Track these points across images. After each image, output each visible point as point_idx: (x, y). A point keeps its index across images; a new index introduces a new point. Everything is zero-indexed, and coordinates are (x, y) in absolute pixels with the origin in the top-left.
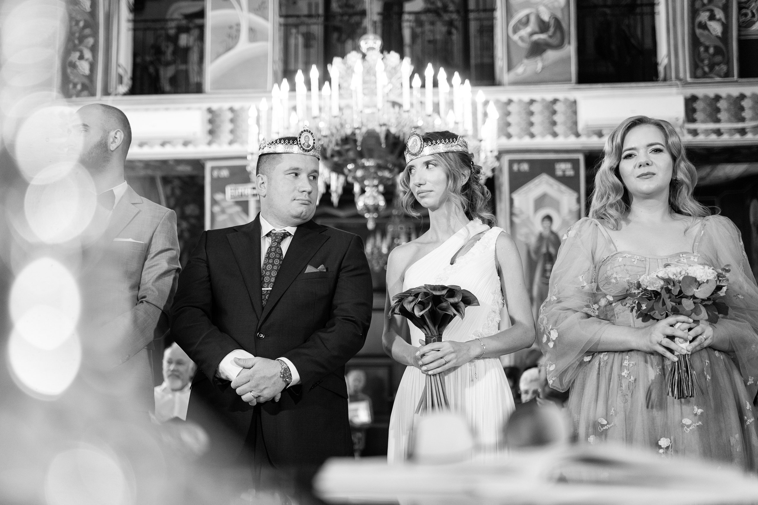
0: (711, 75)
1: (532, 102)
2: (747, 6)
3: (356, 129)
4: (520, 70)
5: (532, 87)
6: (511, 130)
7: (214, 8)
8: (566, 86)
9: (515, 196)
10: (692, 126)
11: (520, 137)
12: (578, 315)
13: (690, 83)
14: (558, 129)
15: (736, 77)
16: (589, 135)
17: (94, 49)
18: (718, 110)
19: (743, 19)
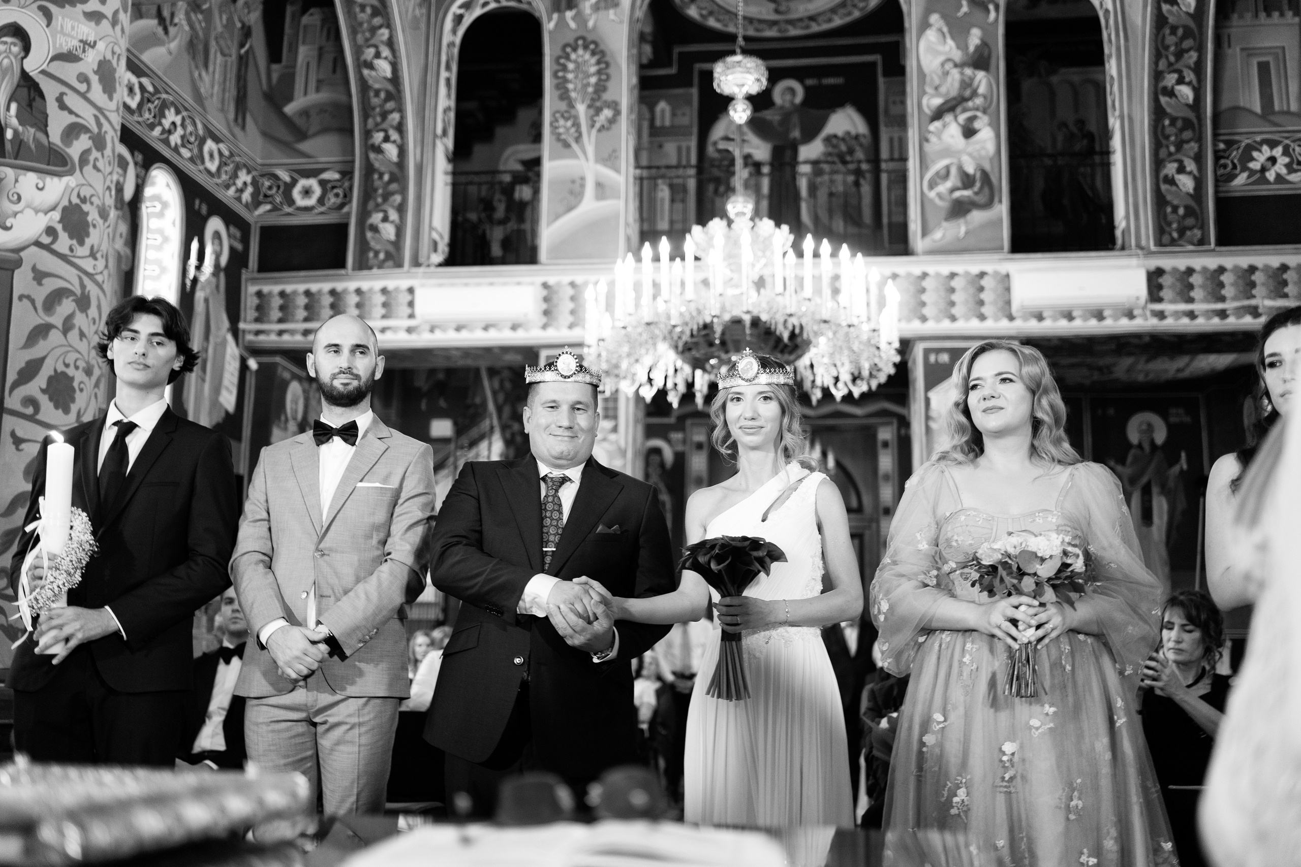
0: (1181, 242)
1: (953, 275)
2: (1226, 154)
3: (714, 316)
4: (938, 235)
5: (953, 258)
6: (926, 311)
7: (552, 158)
8: (996, 256)
9: (932, 395)
10: (1158, 307)
11: (938, 320)
12: (914, 583)
13: (1154, 253)
14: (986, 310)
15: (1213, 246)
16: (1025, 318)
17: (401, 209)
18: (1191, 287)
19: (1221, 171)
